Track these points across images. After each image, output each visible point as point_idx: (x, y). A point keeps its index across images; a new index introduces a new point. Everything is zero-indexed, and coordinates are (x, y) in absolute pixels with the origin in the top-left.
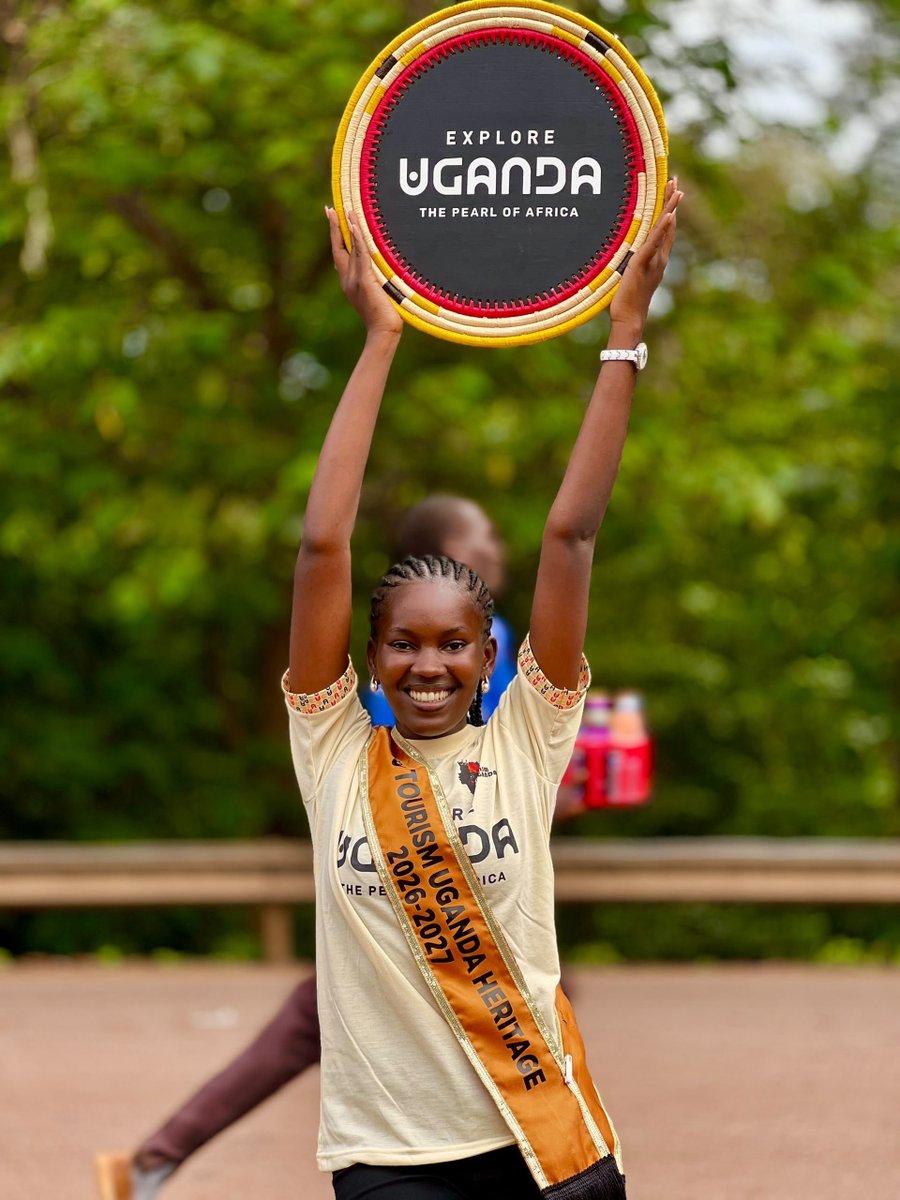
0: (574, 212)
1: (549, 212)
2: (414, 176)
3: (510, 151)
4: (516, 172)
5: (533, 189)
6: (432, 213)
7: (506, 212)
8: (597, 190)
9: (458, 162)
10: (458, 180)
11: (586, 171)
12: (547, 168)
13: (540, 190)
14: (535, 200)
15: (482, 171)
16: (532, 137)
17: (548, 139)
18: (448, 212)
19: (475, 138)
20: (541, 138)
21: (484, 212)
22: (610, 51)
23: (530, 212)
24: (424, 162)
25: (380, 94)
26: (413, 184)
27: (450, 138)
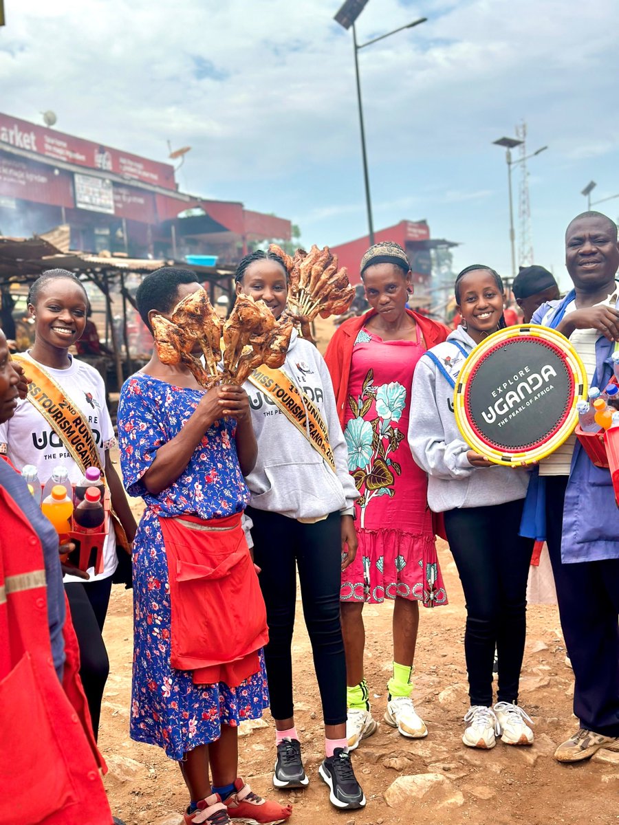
0: (551, 387)
1: (542, 393)
2: (489, 415)
3: (516, 384)
4: (523, 389)
5: (532, 390)
6: (503, 423)
7: (528, 404)
8: (555, 374)
9: (501, 400)
10: (505, 406)
11: (547, 371)
12: (532, 380)
13: (535, 388)
14: (535, 393)
15: (511, 397)
16: (521, 374)
17: (527, 370)
18: (508, 418)
19: (502, 388)
20: (524, 372)
21: (520, 409)
22: (530, 329)
23: (536, 398)
24: (490, 408)
25: (463, 398)
26: (490, 419)
27: (494, 395)
